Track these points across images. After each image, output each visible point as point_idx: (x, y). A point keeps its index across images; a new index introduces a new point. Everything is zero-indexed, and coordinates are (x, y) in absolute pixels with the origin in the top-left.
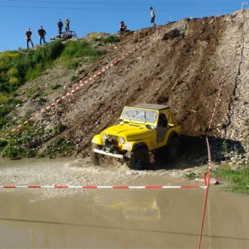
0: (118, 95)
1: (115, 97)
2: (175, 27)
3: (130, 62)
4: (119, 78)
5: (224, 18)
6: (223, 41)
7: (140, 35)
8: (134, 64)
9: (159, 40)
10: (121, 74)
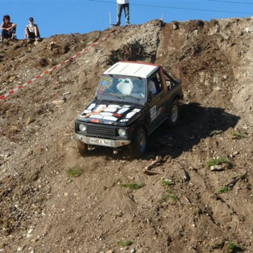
0: (17, 188)
1: (9, 192)
2: (134, 37)
3: (36, 110)
4: (12, 146)
5: (240, 26)
6: (245, 74)
7: (52, 50)
8: (45, 116)
9: (98, 65)
10: (17, 136)
